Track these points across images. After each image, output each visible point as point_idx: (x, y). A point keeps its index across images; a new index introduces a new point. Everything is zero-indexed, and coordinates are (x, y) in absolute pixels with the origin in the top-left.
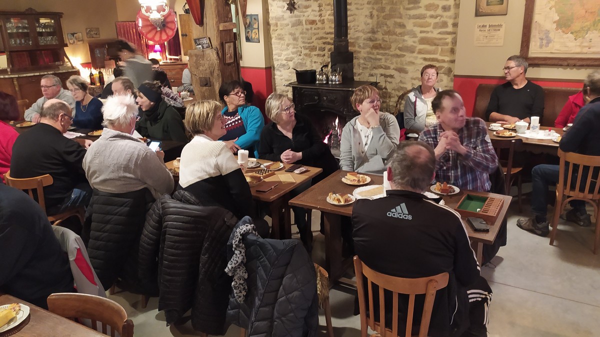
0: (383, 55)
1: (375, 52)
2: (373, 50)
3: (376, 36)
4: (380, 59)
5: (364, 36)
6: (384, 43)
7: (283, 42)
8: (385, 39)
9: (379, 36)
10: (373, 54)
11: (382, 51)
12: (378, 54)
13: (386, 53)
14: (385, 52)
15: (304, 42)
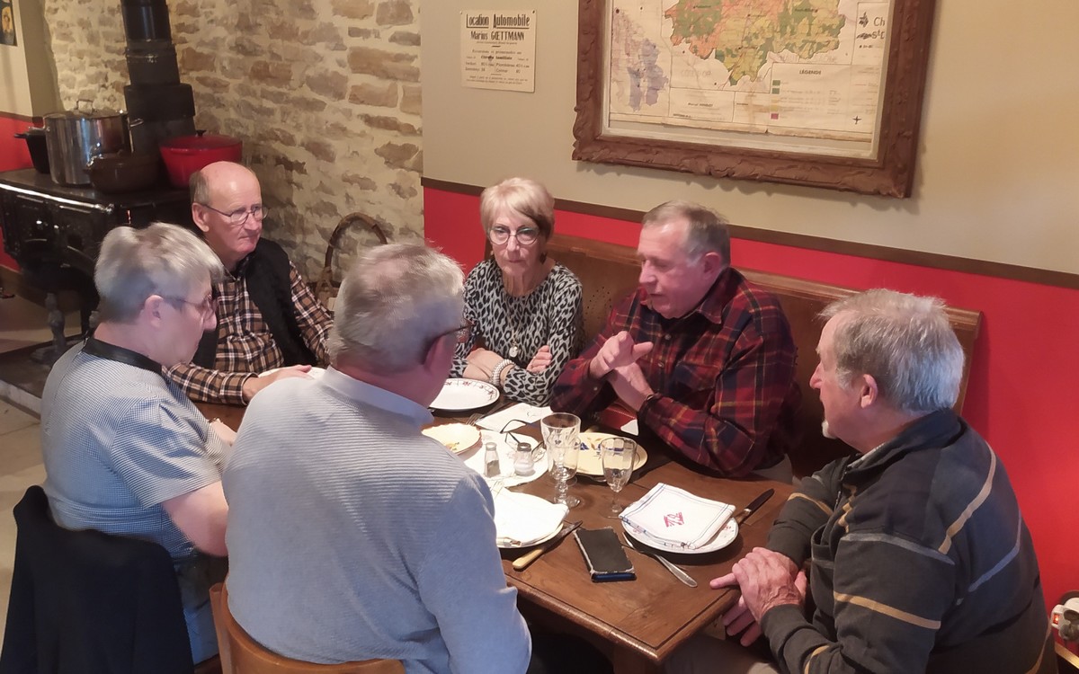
0: (278, 98)
1: (257, 87)
2: (254, 81)
3: (255, 39)
4: (270, 112)
5: (230, 38)
6: (276, 62)
7: (71, 46)
8: (275, 51)
9: (262, 39)
10: (254, 94)
11: (273, 88)
12: (265, 95)
13: (281, 94)
14: (281, 90)
15: (108, 49)
